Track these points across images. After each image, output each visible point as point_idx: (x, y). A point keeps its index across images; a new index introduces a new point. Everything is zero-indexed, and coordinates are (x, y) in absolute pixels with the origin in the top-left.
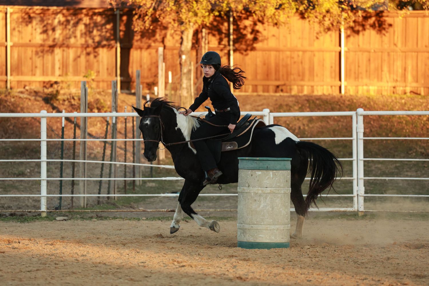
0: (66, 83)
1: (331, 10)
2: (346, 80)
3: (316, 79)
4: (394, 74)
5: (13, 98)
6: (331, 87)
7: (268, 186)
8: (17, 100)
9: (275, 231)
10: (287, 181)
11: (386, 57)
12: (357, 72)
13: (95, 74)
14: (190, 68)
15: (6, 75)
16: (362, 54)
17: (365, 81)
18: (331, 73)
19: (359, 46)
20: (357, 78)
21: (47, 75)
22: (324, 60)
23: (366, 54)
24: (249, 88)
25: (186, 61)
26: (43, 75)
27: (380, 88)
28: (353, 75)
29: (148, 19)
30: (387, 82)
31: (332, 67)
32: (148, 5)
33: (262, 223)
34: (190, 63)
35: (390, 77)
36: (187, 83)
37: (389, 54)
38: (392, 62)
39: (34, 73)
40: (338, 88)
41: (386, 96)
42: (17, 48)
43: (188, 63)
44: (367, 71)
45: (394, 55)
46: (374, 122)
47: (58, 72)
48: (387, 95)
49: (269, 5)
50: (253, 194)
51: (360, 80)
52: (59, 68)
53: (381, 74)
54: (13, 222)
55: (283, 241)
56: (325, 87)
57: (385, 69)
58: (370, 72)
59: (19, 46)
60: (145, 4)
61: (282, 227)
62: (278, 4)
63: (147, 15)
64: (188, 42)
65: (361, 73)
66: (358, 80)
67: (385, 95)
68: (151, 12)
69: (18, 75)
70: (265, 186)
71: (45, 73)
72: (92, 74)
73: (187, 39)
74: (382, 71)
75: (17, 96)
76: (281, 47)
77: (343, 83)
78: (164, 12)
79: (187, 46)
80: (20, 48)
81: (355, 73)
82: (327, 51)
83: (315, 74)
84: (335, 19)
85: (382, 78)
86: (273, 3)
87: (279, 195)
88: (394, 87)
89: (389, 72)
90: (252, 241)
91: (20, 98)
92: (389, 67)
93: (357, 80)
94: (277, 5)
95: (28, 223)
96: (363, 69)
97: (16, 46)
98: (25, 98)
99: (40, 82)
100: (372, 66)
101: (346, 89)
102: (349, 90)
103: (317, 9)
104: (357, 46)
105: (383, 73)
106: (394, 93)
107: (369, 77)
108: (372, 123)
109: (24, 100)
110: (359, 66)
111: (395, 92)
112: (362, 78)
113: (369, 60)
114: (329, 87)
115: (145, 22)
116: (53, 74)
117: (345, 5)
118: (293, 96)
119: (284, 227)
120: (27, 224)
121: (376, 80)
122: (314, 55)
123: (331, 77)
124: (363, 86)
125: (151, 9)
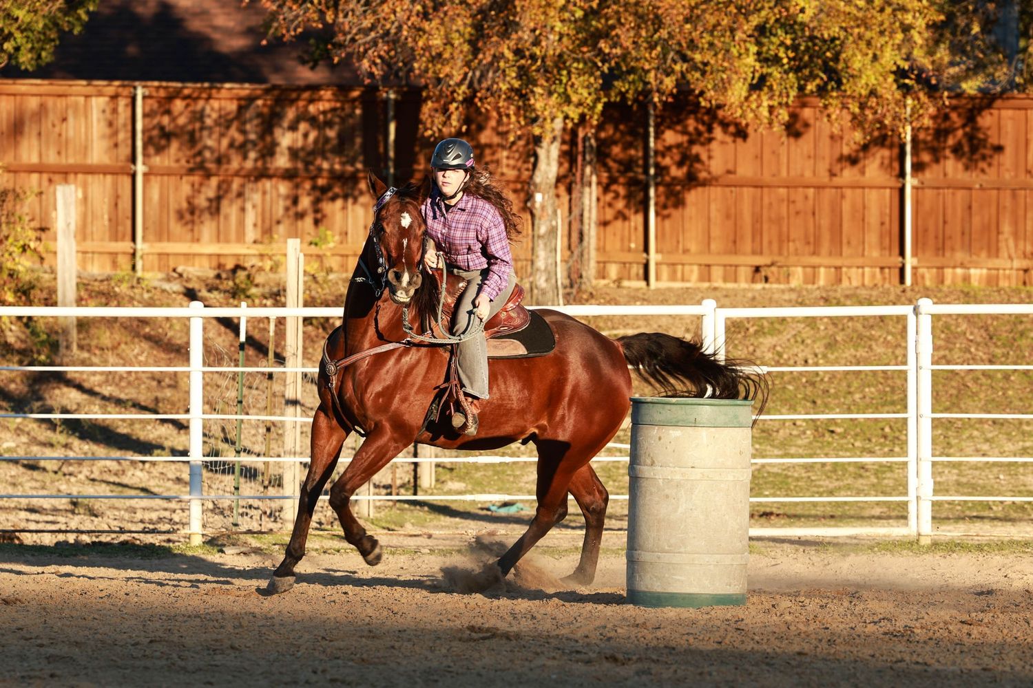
0: (270, 258)
1: (880, 90)
2: (915, 254)
3: (846, 250)
4: (1025, 240)
5: (148, 291)
6: (882, 268)
7: (695, 465)
8: (156, 297)
9: (712, 567)
10: (741, 453)
11: (1007, 201)
12: (941, 236)
13: (337, 238)
14: (554, 223)
15: (134, 239)
16: (953, 194)
17: (960, 256)
18: (881, 237)
19: (945, 175)
20: (941, 249)
21: (227, 241)
22: (864, 207)
23: (960, 194)
24: (692, 271)
25: (543, 207)
26: (218, 240)
27: (994, 272)
28: (931, 241)
29: (457, 108)
30: (1010, 258)
31: (882, 224)
32: (457, 77)
33: (682, 550)
34: (555, 212)
35: (1016, 246)
36: (546, 259)
37: (1014, 196)
38: (1021, 212)
39: (196, 235)
40: (897, 272)
41: (1008, 290)
42: (159, 178)
43: (550, 211)
44: (963, 234)
45: (1026, 197)
46: (977, 350)
47: (251, 234)
48: (1010, 287)
49: (735, 77)
50: (661, 481)
51: (948, 254)
52: (255, 225)
53: (998, 241)
54: (124, 556)
55: (731, 592)
56: (867, 270)
57: (1006, 228)
58: (970, 234)
59: (162, 175)
60: (449, 76)
61: (727, 560)
62: (757, 75)
63: (454, 100)
64: (548, 164)
65: (950, 238)
66: (943, 255)
67: (1003, 289)
68: (464, 93)
69: (160, 240)
70: (691, 465)
71: (222, 237)
72: (329, 238)
73: (548, 157)
74: (998, 233)
75: (155, 288)
76: (767, 177)
77: (910, 262)
78: (492, 95)
79: (546, 173)
80: (166, 178)
81: (936, 237)
82: (871, 187)
83: (845, 241)
84: (888, 111)
85: (998, 250)
86: (746, 73)
87: (722, 485)
88: (1026, 271)
89: (1016, 235)
90: (659, 590)
91: (163, 291)
92: (1015, 223)
93: (941, 252)
94: (753, 78)
95: (159, 559)
96: (955, 227)
97: (156, 175)
98: (174, 292)
99: (210, 255)
100: (976, 220)
101: (914, 275)
102: (923, 277)
103: (847, 86)
104: (941, 176)
105: (1001, 237)
106: (1025, 283)
107: (969, 248)
108: (973, 350)
109: (174, 295)
110: (945, 222)
111: (1027, 281)
112: (953, 249)
113: (970, 207)
114: (878, 270)
115: (449, 118)
116: (241, 237)
117: (911, 79)
118: (792, 290)
119: (733, 560)
120: (157, 562)
121: (984, 254)
122: (843, 197)
123: (882, 248)
124: (954, 267)
125: (464, 88)
